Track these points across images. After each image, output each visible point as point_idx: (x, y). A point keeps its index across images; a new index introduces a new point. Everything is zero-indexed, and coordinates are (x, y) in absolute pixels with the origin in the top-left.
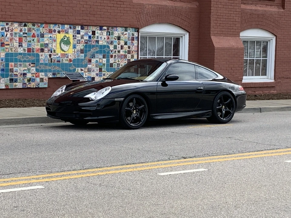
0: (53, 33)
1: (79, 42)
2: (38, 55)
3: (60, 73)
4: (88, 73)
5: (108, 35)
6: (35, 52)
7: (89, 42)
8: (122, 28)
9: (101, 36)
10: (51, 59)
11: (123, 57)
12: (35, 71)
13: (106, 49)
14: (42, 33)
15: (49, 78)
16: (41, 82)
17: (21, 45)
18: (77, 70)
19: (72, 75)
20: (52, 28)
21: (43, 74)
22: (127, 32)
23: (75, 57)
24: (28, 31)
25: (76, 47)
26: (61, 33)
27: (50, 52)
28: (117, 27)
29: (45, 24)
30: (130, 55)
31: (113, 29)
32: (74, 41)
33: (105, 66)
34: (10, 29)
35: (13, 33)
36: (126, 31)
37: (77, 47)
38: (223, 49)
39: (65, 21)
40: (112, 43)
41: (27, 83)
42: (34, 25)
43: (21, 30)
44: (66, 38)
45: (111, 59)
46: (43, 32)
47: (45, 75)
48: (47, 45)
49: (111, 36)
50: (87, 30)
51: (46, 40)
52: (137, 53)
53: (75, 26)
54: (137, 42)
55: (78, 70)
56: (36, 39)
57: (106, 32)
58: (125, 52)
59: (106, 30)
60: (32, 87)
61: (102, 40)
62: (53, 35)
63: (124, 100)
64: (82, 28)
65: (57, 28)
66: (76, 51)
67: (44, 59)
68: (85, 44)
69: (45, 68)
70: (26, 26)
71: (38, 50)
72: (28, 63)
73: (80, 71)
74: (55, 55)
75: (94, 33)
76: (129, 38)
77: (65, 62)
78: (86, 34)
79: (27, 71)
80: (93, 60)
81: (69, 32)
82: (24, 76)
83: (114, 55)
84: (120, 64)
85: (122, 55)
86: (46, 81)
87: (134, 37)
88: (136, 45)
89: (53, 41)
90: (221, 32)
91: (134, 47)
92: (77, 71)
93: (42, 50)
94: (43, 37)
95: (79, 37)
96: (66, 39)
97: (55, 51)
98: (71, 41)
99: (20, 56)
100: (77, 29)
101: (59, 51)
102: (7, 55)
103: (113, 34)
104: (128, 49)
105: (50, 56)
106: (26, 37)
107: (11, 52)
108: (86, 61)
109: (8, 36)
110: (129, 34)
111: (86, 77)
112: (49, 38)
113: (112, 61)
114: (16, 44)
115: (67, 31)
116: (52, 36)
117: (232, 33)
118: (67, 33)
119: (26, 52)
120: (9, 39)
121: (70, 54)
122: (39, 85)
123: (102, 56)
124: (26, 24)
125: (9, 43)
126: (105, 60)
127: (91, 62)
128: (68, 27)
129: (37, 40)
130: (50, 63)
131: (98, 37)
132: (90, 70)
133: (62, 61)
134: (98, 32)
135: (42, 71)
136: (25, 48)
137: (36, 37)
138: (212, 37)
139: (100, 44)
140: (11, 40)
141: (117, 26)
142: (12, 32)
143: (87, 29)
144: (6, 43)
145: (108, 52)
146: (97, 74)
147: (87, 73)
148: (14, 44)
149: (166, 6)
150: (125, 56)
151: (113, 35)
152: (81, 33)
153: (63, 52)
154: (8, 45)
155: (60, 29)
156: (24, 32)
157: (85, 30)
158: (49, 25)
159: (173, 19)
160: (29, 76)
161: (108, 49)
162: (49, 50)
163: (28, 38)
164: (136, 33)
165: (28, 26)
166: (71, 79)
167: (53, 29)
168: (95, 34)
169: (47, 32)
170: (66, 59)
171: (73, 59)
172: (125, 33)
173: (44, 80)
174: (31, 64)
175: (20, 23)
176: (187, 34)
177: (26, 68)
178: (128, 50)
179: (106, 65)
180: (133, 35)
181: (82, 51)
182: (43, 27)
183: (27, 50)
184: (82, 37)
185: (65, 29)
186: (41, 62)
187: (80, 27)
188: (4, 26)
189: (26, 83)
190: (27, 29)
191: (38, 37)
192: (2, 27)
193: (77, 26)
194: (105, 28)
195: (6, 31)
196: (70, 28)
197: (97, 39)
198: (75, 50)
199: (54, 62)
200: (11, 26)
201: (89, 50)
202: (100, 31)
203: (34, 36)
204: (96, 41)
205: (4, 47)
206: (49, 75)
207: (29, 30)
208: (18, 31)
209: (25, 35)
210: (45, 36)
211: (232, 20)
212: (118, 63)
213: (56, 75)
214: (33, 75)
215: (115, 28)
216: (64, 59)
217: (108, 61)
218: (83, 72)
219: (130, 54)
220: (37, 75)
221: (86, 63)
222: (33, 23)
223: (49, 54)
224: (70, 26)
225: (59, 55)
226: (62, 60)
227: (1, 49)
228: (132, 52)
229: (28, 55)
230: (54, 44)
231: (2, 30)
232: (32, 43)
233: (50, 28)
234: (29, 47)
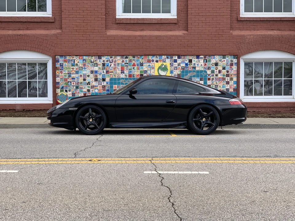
0: (151, 62)
1: (176, 69)
5: (205, 62)
6: (135, 77)
7: (186, 68)
8: (219, 56)
9: (198, 63)
13: (203, 74)
14: (141, 62)
17: (122, 72)
20: (150, 59)
26: (159, 62)
28: (214, 55)
29: (144, 56)
30: (229, 78)
31: (210, 57)
32: (171, 68)
34: (113, 60)
35: (116, 64)
36: (224, 58)
37: (174, 73)
40: (209, 68)
42: (134, 57)
43: (123, 61)
45: (208, 82)
48: (146, 71)
49: (208, 63)
50: (184, 58)
51: (145, 68)
52: (236, 76)
53: (172, 56)
54: (236, 67)
56: (136, 67)
57: (203, 60)
58: (224, 75)
61: (199, 66)
62: (152, 64)
65: (155, 59)
68: (182, 70)
70: (128, 58)
75: (190, 61)
76: (227, 64)
78: (183, 62)
81: (167, 61)
83: (211, 78)
84: (218, 85)
85: (220, 78)
87: (233, 63)
88: (235, 69)
89: (151, 68)
91: (233, 71)
93: (142, 76)
94: (142, 65)
95: (176, 65)
96: (163, 66)
98: (168, 68)
99: (122, 80)
100: (174, 59)
102: (111, 79)
103: (210, 61)
107: (114, 77)
109: (112, 66)
110: (227, 60)
112: (147, 66)
114: (119, 71)
115: (164, 60)
116: (150, 64)
118: (165, 62)
119: (128, 77)
120: (113, 68)
123: (199, 79)
125: (113, 71)
126: (202, 82)
129: (137, 68)
134: (195, 60)
136: (127, 74)
137: (136, 66)
139: (196, 70)
141: (216, 54)
142: (115, 63)
144: (110, 71)
145: (206, 76)
148: (117, 72)
149: (271, 35)
150: (224, 79)
151: (210, 62)
152: (178, 61)
154: (112, 72)
155: (158, 59)
156: (125, 62)
157: (182, 59)
158: (148, 56)
159: (280, 46)
161: (205, 73)
163: (129, 67)
164: (235, 59)
168: (192, 62)
169: (146, 62)
172: (223, 60)
175: (122, 56)
178: (226, 74)
180: (232, 61)
181: (179, 76)
182: (143, 58)
184: (179, 65)
185: (163, 59)
187: (177, 57)
188: (109, 59)
190: (128, 60)
191: (137, 66)
192: (107, 59)
193: (174, 56)
194: (202, 57)
195: (110, 62)
196: (168, 58)
197: (194, 65)
198: (172, 75)
200: (115, 58)
201: (186, 75)
204: (193, 67)
205: (109, 74)
207: (130, 61)
208: (120, 62)
209: (127, 65)
210: (144, 65)
212: (216, 84)
215: (213, 57)
217: (205, 83)
219: (229, 77)
222: (133, 55)
224: (167, 56)
227: (106, 75)
228: (231, 75)
229: (129, 79)
230: (152, 71)
231: (107, 62)
232: (133, 70)
233: (149, 58)
234: (130, 74)
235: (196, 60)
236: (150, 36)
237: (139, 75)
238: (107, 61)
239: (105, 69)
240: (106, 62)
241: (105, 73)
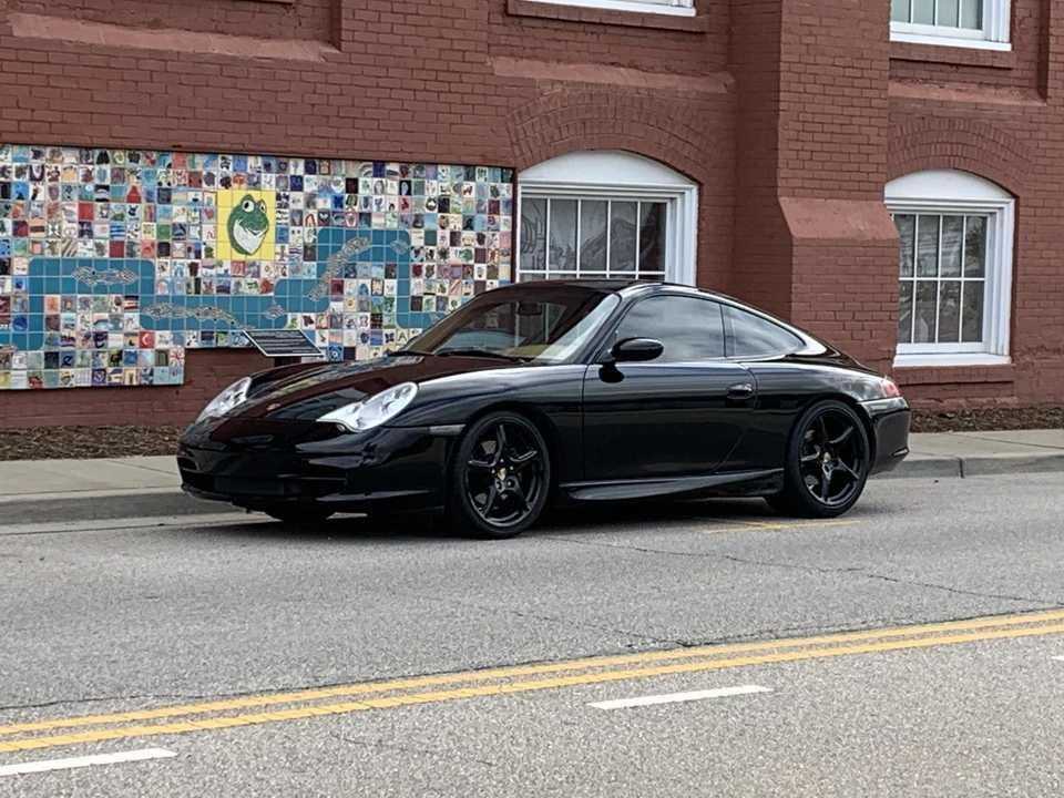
0: (204, 185)
1: (297, 220)
2: (149, 268)
3: (230, 331)
4: (332, 334)
5: (404, 192)
6: (139, 257)
7: (336, 218)
8: (455, 168)
9: (378, 197)
10: (198, 281)
11: (457, 272)
12: (137, 323)
13: (398, 245)
14: (165, 185)
15: (189, 351)
16: (158, 364)
17: (86, 232)
18: (289, 322)
19: (274, 338)
20: (199, 169)
21: (167, 334)
22: (472, 184)
23: (284, 275)
24: (112, 179)
25: (287, 237)
26: (235, 185)
27: (192, 255)
28: (436, 164)
29: (174, 155)
30: (484, 266)
31: (422, 170)
32: (279, 215)
33: (391, 306)
34: (47, 170)
35: (60, 188)
36: (470, 177)
37: (292, 238)
38: (823, 246)
39: (246, 142)
40: (417, 222)
41: (110, 370)
42: (134, 159)
43: (88, 177)
44: (251, 203)
45: (414, 281)
46: (169, 184)
47: (174, 339)
48: (184, 230)
49: (414, 197)
50: (329, 174)
51: (178, 214)
52: (508, 258)
53: (284, 160)
54: (510, 218)
55: (294, 320)
56: (141, 208)
57: (396, 184)
58: (467, 255)
59: (395, 173)
60: (127, 383)
61: (383, 210)
62: (204, 194)
63: (464, 431)
64: (310, 170)
65: (218, 171)
66: (287, 251)
67: (173, 283)
68: (320, 225)
69: (174, 314)
70: (107, 162)
71: (149, 249)
72: (114, 296)
73: (300, 326)
74: (212, 267)
75: (352, 186)
76: (480, 203)
77: (248, 291)
78: (325, 189)
79: (111, 326)
80: (351, 286)
81: (263, 183)
82: (100, 343)
83: (425, 264)
84: (447, 299)
85: (453, 266)
86: (177, 362)
87: (498, 202)
88: (505, 229)
89: (204, 215)
90: (816, 184)
91: (497, 236)
92: (291, 327)
93: (165, 250)
94: (168, 201)
95: (299, 201)
96: (250, 209)
97: (209, 251)
98: (268, 216)
99: (84, 269)
100: (292, 173)
101: (224, 252)
102: (35, 266)
103: (421, 189)
104: (478, 246)
105: (193, 268)
106: (107, 201)
107: (51, 256)
108: (325, 289)
109: (40, 197)
110: (480, 189)
111: (323, 345)
112: (189, 204)
113: (417, 286)
114: (70, 227)
115: (255, 179)
116: (200, 198)
117: (855, 186)
118: (256, 185)
119: (107, 256)
120: (45, 210)
121: (267, 263)
122: (151, 374)
123: (382, 271)
124: (106, 154)
125: (45, 224)
126: (393, 283)
127: (342, 292)
128: (260, 164)
129: (145, 212)
130: (193, 295)
131: (366, 199)
132: (339, 319)
133: (237, 291)
134: (367, 183)
135: (163, 325)
136: (102, 241)
137: (143, 200)
138: (784, 201)
139: (374, 227)
140: (50, 212)
141: (438, 159)
142: (53, 183)
143: (326, 172)
144: (33, 223)
145: (405, 257)
146: (364, 337)
147: (326, 333)
148: (64, 227)
149: (617, 87)
150: (467, 271)
151: (423, 193)
152: (305, 184)
153: (242, 257)
154: (41, 229)
155: (230, 172)
156: (97, 182)
157: (321, 177)
158: (190, 156)
159: (642, 135)
160: (116, 342)
161: (404, 244)
162: (189, 249)
163: (113, 205)
164: (505, 185)
165: (115, 162)
166: (268, 352)
167: (204, 173)
168: (356, 191)
169: (183, 182)
170: (250, 280)
171: (278, 280)
172: (466, 186)
173: (171, 359)
174: (122, 299)
175: (85, 149)
176: (690, 189)
177: (106, 316)
178: (476, 250)
179: (395, 303)
180: (495, 192)
181: (309, 253)
182: (169, 166)
183: (108, 248)
184: (310, 202)
185: (249, 171)
186: (159, 293)
187: (301, 163)
188: (26, 160)
189: (104, 370)
190: (109, 172)
191: (148, 201)
192: (18, 164)
193: (292, 162)
194: (394, 167)
195: (33, 178)
196: (267, 167)
197: (366, 207)
198: (283, 248)
199: (206, 292)
200: (51, 160)
201: (336, 250)
202: (376, 180)
203: (134, 197)
204: (361, 214)
205: (26, 239)
206: (187, 341)
207: (119, 175)
208: (75, 178)
209: (103, 194)
210: (174, 197)
211: (854, 139)
212: (440, 294)
213: (214, 341)
214: (131, 338)
215: (430, 170)
216: (243, 283)
217: (404, 288)
218: (312, 327)
219: (484, 262)
220: (144, 339)
221: (323, 295)
222: (130, 150)
223: (189, 261)
224: (267, 160)
225: (227, 265)
226: (238, 284)
227: (13, 245)
228: (493, 254)
229: (114, 265)
230: (207, 228)
231: (18, 176)
232: (129, 223)
233: (194, 167)
234: (116, 239)
235: (372, 181)
236: (198, 60)
237: (153, 245)
238: (20, 172)
239: (10, 212)
240: (15, 179)
241: (10, 233)
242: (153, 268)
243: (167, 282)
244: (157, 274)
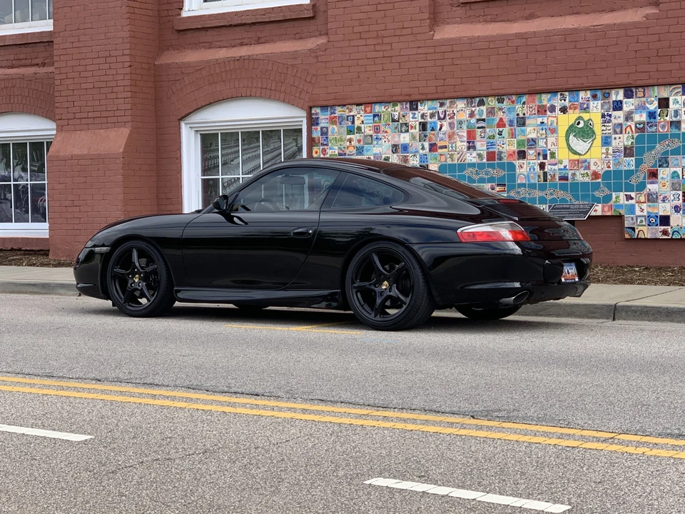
0: (548, 113)
1: (618, 130)
2: (512, 167)
4: (650, 206)
6: (505, 160)
7: (651, 127)
10: (545, 174)
14: (521, 115)
17: (471, 147)
18: (614, 199)
20: (545, 103)
23: (609, 167)
24: (487, 114)
25: (612, 142)
26: (570, 111)
27: (541, 157)
29: (528, 96)
32: (604, 128)
34: (447, 113)
35: (455, 122)
37: (614, 143)
42: (501, 101)
43: (472, 115)
44: (582, 122)
46: (524, 114)
48: (535, 142)
50: (644, 97)
51: (531, 132)
53: (608, 91)
55: (617, 197)
56: (506, 131)
62: (548, 119)
64: (629, 95)
65: (558, 102)
66: (611, 151)
67: (528, 175)
68: (636, 132)
69: (531, 194)
70: (484, 105)
71: (511, 155)
72: (490, 184)
73: (623, 201)
74: (556, 164)
75: (664, 103)
77: (581, 179)
78: (641, 108)
80: (664, 173)
81: (591, 108)
89: (548, 132)
92: (616, 201)
93: (522, 155)
94: (524, 124)
95: (619, 117)
96: (581, 125)
97: (553, 155)
98: (595, 129)
99: (471, 169)
100: (614, 99)
101: (564, 156)
102: (443, 168)
105: (542, 166)
106: (484, 128)
107: (451, 162)
108: (643, 175)
109: (444, 129)
111: (642, 214)
112: (538, 125)
114: (461, 145)
115: (585, 106)
116: (545, 121)
118: (586, 109)
119: (485, 161)
120: (447, 136)
121: (596, 160)
124: (483, 100)
125: (447, 144)
127: (657, 178)
128: (589, 96)
129: (509, 133)
130: (542, 182)
131: (676, 112)
132: (655, 197)
133: (573, 178)
134: (677, 100)
136: (482, 152)
137: (507, 126)
139: (683, 130)
140: (449, 137)
142: (452, 120)
143: (642, 95)
144: (439, 144)
146: (677, 208)
147: (644, 206)
148: (458, 145)
152: (624, 106)
153: (577, 157)
154: (445, 147)
155: (567, 103)
156: (478, 117)
157: (638, 99)
158: (539, 95)
162: (539, 154)
165: (489, 104)
167: (548, 105)
168: (667, 106)
169: (533, 112)
170: (582, 172)
171: (603, 171)
174: (495, 186)
175: (470, 98)
181: (628, 152)
182: (524, 103)
183: (485, 156)
184: (628, 117)
185: (581, 101)
186: (519, 182)
187: (621, 92)
188: (436, 108)
190: (485, 110)
191: (510, 126)
192: (431, 111)
193: (613, 92)
195: (439, 118)
196: (595, 97)
197: (676, 116)
198: (608, 149)
199: (551, 180)
200: (450, 107)
201: (651, 149)
204: (672, 123)
205: (436, 153)
207: (491, 112)
208: (464, 116)
209: (482, 124)
210: (528, 122)
216: (577, 173)
218: (632, 202)
221: (641, 179)
222: (498, 96)
223: (539, 162)
224: (594, 92)
225: (566, 163)
226: (574, 175)
227: (429, 157)
229: (489, 166)
230: (551, 139)
231: (431, 118)
232: (498, 139)
233: (541, 102)
234: (490, 150)
235: (682, 98)
236: (548, 34)
237: (514, 152)
238: (432, 116)
239: (427, 138)
240: (429, 120)
241: (427, 150)
242: (515, 166)
243: (524, 175)
244: (518, 171)
